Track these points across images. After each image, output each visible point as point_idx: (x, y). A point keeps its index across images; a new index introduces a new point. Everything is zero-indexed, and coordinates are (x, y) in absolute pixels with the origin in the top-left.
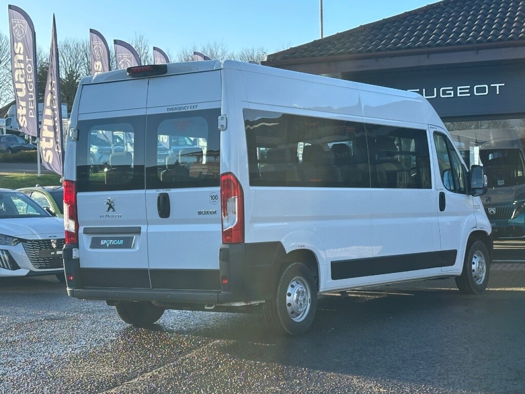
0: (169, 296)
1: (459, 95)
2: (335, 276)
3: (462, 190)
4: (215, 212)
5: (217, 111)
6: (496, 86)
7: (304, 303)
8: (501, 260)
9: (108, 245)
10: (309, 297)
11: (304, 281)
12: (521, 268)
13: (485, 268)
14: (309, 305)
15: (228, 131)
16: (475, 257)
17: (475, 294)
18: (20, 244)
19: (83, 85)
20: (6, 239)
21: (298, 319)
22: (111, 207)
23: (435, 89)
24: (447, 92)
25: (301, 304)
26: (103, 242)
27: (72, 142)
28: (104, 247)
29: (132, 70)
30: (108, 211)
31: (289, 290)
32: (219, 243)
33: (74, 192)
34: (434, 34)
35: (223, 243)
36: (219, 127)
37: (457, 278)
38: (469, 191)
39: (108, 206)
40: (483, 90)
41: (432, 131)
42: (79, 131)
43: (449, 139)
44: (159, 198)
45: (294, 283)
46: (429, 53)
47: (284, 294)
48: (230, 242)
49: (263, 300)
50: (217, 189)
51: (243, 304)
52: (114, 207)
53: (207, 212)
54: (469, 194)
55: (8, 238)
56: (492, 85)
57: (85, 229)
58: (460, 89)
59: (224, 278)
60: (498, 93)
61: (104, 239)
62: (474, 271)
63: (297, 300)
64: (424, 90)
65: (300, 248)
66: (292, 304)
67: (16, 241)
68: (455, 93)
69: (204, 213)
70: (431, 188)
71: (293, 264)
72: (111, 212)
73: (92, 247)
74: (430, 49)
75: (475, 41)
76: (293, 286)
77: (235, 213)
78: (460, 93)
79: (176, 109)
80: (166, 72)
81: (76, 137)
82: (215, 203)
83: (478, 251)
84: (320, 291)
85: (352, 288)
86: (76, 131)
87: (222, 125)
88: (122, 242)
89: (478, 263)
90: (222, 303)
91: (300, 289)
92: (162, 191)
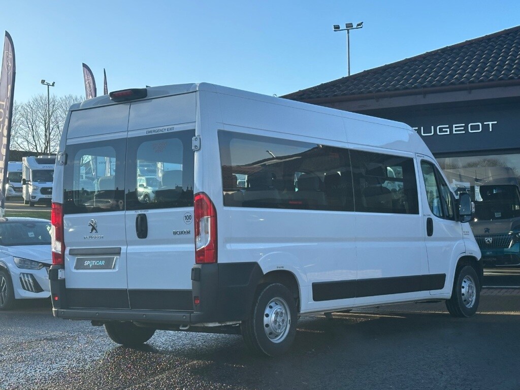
0: (144, 316)
1: (454, 132)
2: (316, 298)
3: (451, 217)
4: (189, 232)
5: (192, 132)
6: (489, 124)
7: (283, 324)
8: (496, 285)
9: (91, 265)
10: (289, 318)
11: (283, 302)
12: (515, 293)
13: (475, 292)
14: (289, 326)
15: (201, 151)
16: (465, 282)
17: (465, 317)
18: (44, 268)
19: (72, 111)
20: (31, 264)
21: (277, 341)
22: (94, 228)
23: (432, 127)
24: (444, 130)
25: (279, 325)
26: (87, 263)
27: (60, 166)
28: (88, 268)
29: (114, 95)
30: (91, 232)
31: (267, 311)
32: (192, 263)
33: (61, 215)
34: (430, 77)
35: (197, 263)
36: (193, 148)
37: (447, 300)
38: (457, 217)
39: (91, 227)
40: (477, 127)
41: (419, 159)
42: (67, 156)
43: (436, 167)
44: (137, 218)
45: (272, 304)
46: (425, 94)
47: (261, 315)
48: (203, 262)
49: (239, 320)
50: (191, 210)
51: (217, 324)
52: (97, 228)
53: (182, 232)
54: (457, 221)
55: (33, 263)
56: (485, 123)
57: (70, 250)
58: (456, 127)
59: (196, 298)
60: (491, 130)
61: (87, 260)
62: (463, 294)
63: (275, 321)
64: (422, 128)
65: (279, 269)
66: (270, 324)
67: (41, 265)
68: (451, 131)
69: (178, 233)
70: (418, 214)
71: (271, 285)
72: (94, 234)
73: (77, 268)
74: (426, 89)
75: (468, 82)
76: (271, 307)
77: (208, 233)
78: (456, 131)
79: (154, 131)
80: (146, 96)
81: (64, 161)
82: (190, 223)
83: (467, 276)
84: (301, 312)
85: (336, 309)
86: (64, 156)
87: (196, 146)
88: (103, 263)
89: (467, 288)
90: (194, 324)
91: (278, 310)
92: (140, 212)
